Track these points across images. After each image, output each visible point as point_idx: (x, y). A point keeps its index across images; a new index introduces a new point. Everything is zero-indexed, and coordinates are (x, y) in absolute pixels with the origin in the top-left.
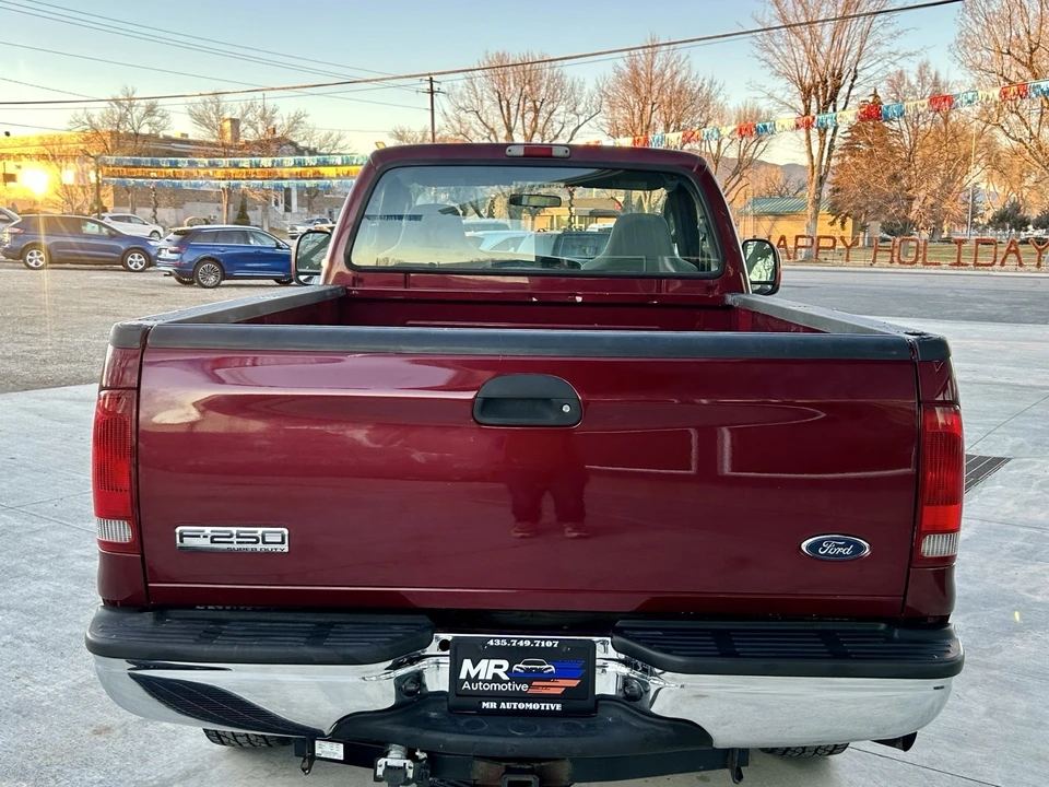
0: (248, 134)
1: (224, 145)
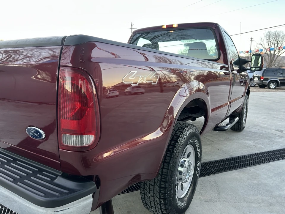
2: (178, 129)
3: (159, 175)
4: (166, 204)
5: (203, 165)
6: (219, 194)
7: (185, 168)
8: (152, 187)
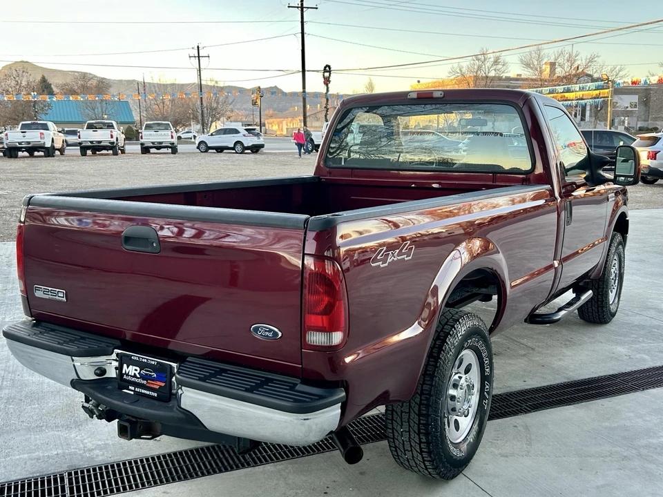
0: (559, 72)
1: (541, 80)
2: (448, 322)
3: (418, 396)
4: (431, 443)
5: (505, 398)
6: (530, 444)
7: (461, 389)
8: (405, 416)
